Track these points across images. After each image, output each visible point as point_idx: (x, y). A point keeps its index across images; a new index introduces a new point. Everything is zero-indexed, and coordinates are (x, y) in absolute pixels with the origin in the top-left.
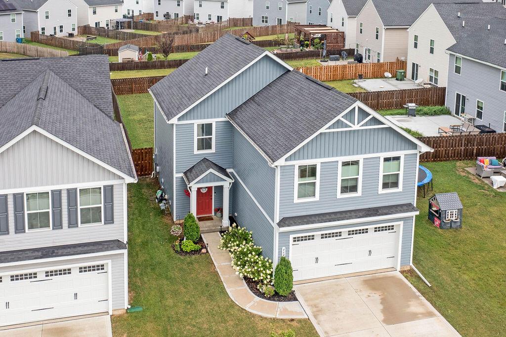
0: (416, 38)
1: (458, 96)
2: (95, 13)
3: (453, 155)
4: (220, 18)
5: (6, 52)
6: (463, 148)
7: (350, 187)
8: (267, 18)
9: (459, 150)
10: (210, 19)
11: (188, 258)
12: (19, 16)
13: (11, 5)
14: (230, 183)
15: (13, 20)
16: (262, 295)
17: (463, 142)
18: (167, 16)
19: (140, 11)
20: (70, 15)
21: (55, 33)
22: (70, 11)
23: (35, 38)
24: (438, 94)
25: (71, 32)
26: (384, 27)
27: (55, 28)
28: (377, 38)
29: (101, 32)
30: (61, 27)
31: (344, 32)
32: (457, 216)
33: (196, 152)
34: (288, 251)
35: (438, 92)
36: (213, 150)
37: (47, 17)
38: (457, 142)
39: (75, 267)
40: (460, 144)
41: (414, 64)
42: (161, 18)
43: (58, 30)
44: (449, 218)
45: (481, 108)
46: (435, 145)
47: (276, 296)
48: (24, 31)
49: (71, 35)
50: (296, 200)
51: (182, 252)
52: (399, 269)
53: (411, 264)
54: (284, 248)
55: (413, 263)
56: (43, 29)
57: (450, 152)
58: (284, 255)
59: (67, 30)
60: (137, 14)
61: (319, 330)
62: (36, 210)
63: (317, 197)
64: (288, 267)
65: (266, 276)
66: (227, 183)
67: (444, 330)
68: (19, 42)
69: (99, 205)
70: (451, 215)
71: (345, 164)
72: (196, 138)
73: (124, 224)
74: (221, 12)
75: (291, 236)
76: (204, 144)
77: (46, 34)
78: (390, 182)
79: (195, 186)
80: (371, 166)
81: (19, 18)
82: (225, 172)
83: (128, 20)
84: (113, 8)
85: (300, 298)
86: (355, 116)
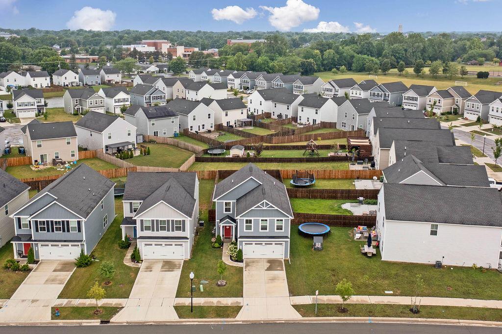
2: (227, 115)
4: (314, 121)
5: (167, 144)
7: (264, 228)
8: (345, 124)
10: (308, 121)
11: (215, 249)
12: (176, 119)
13: (172, 112)
15: (173, 122)
16: (232, 260)
18: (280, 116)
19: (262, 111)
20: (209, 117)
21: (199, 130)
22: (209, 115)
23: (185, 133)
25: (210, 128)
27: (199, 126)
29: (230, 129)
30: (203, 125)
32: (320, 245)
33: (224, 212)
36: (231, 212)
37: (194, 119)
39: (174, 244)
42: (275, 117)
43: (201, 127)
47: (237, 261)
48: (180, 127)
49: (209, 131)
50: (245, 231)
51: (214, 247)
52: (283, 259)
54: (241, 246)
55: (290, 257)
56: (191, 127)
58: (241, 248)
59: (207, 127)
60: (260, 113)
61: (244, 269)
62: (162, 225)
63: (252, 230)
64: (240, 251)
65: (235, 254)
66: (234, 225)
67: (282, 274)
68: (176, 136)
69: (181, 226)
70: (318, 245)
71: (262, 220)
72: (224, 207)
73: (188, 232)
74: (316, 117)
75: (243, 242)
76: (228, 210)
77: (193, 131)
78: (279, 228)
79: (221, 225)
80: (272, 222)
81: (176, 120)
82: (234, 221)
83: (250, 120)
84: (239, 111)
85: (244, 262)
86: (264, 205)
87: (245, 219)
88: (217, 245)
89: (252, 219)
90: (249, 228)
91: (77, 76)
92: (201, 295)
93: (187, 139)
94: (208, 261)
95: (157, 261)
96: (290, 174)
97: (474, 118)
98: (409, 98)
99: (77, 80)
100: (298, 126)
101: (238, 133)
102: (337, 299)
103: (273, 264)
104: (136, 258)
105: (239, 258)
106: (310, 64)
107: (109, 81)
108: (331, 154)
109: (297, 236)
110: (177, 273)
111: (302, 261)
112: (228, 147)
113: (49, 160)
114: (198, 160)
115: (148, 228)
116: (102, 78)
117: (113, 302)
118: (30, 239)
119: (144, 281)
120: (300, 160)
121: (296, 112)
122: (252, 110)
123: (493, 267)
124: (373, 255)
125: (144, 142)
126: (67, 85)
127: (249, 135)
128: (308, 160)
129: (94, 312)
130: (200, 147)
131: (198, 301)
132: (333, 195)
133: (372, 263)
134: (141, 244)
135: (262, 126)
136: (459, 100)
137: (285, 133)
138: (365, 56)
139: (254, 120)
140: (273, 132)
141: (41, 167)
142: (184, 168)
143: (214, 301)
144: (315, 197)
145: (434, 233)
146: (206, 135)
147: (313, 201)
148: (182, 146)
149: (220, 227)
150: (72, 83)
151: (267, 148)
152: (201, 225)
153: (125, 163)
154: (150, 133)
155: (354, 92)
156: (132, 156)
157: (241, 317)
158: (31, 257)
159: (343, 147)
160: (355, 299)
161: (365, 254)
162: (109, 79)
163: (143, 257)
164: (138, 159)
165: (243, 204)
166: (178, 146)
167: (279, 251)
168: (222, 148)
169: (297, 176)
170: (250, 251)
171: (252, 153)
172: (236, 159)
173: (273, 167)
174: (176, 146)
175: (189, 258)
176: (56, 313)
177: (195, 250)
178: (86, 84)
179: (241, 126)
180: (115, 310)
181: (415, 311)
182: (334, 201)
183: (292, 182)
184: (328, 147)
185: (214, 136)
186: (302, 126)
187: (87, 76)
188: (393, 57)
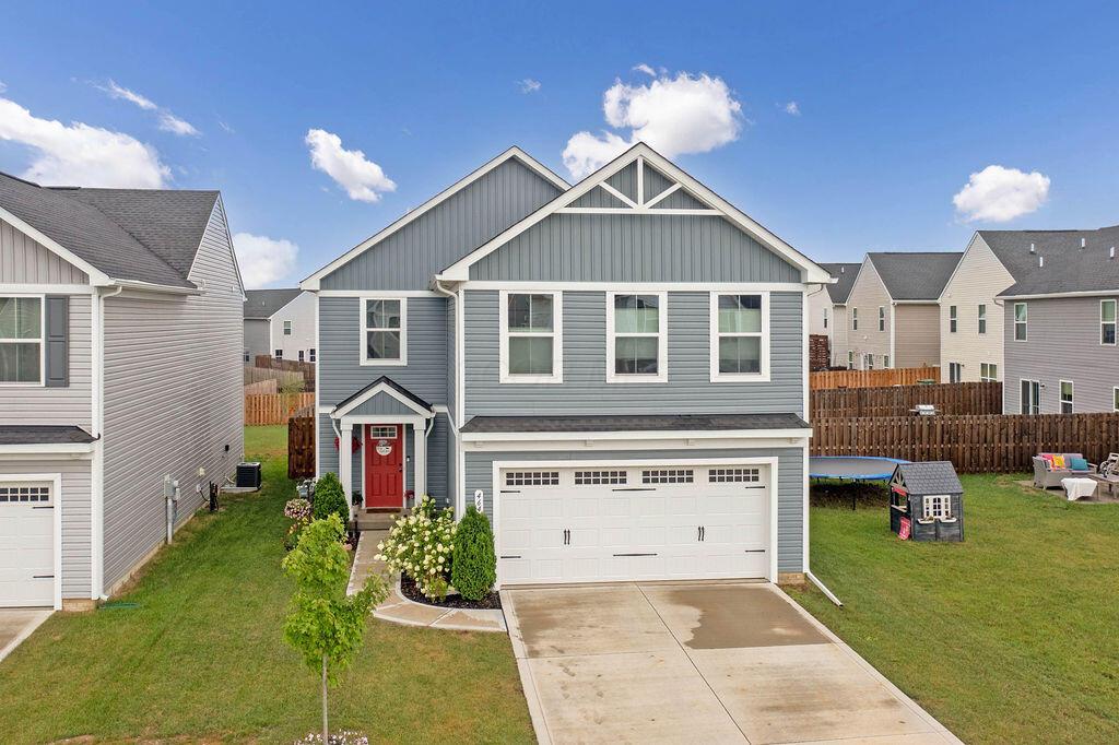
0: (953, 309)
1: (1025, 384)
3: (988, 460)
6: (1011, 445)
9: (1003, 450)
14: (428, 421)
17: (1011, 431)
24: (988, 397)
26: (892, 301)
28: (882, 329)
31: (827, 337)
32: (949, 510)
33: (364, 361)
34: (489, 501)
35: (988, 391)
36: (403, 361)
37: (287, 332)
38: (997, 429)
40: (1003, 437)
41: (952, 365)
44: (931, 514)
45: (1070, 398)
46: (946, 437)
47: (454, 601)
50: (505, 377)
52: (774, 578)
53: (806, 569)
54: (477, 492)
55: (812, 566)
56: (279, 352)
57: (982, 452)
58: (481, 509)
61: (519, 649)
63: (557, 376)
64: (477, 532)
71: (622, 301)
72: (364, 330)
75: (497, 465)
76: (382, 346)
78: (739, 356)
80: (689, 310)
85: (508, 606)
87: (506, 288)
89: (555, 289)
105: (466, 576)
175: (97, 592)
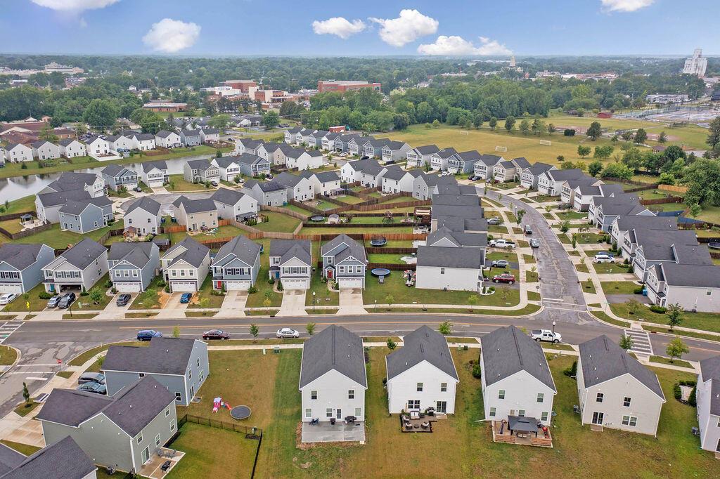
2: (324, 186)
4: (395, 190)
5: (279, 212)
7: (350, 271)
8: (419, 193)
10: (390, 190)
11: (323, 283)
13: (281, 186)
15: (282, 194)
16: (333, 289)
18: (368, 185)
19: (353, 180)
20: (310, 189)
21: (302, 199)
22: (310, 187)
23: (291, 202)
25: (311, 198)
27: (303, 196)
29: (327, 198)
30: (306, 195)
33: (328, 263)
39: (301, 280)
42: (364, 186)
47: (336, 289)
48: (287, 197)
49: (311, 200)
50: (340, 273)
58: (338, 282)
59: (309, 197)
60: (351, 182)
61: (340, 293)
62: (295, 270)
63: (344, 272)
64: (338, 284)
65: (334, 286)
66: (334, 270)
67: (360, 295)
68: (285, 204)
69: (304, 271)
70: (381, 281)
71: (349, 267)
72: (328, 260)
73: (309, 274)
74: (396, 187)
75: (339, 279)
76: (330, 261)
77: (298, 201)
78: (359, 271)
79: (326, 270)
80: (355, 268)
81: (284, 192)
82: (334, 268)
83: (343, 189)
84: (335, 182)
85: (340, 289)
86: (351, 258)
87: (340, 266)
88: (324, 281)
89: (344, 266)
90: (342, 271)
91: (179, 138)
92: (318, 305)
93: (294, 207)
94: (321, 289)
95: (292, 290)
96: (370, 237)
97: (527, 186)
98: (479, 167)
99: (179, 142)
100: (382, 194)
101: (334, 202)
102: (387, 306)
103: (355, 290)
104: (280, 288)
105: (337, 287)
106: (403, 119)
107: (209, 141)
108: (402, 221)
109: (370, 276)
110: (304, 296)
111: (372, 289)
112: (327, 215)
113: (198, 227)
114: (305, 226)
115: (287, 272)
116: (202, 139)
117: (274, 308)
118: (222, 279)
119: (287, 299)
120: (379, 226)
121: (381, 182)
122: (345, 179)
123: (474, 290)
124: (411, 285)
125: (261, 210)
126: (170, 147)
127: (342, 204)
128: (385, 226)
129: (266, 313)
130: (306, 215)
131: (317, 307)
132: (397, 251)
133: (411, 290)
134: (283, 281)
135: (353, 194)
136: (519, 169)
137: (371, 202)
138: (460, 109)
139: (346, 189)
140: (361, 201)
141: (195, 233)
142: (296, 232)
143: (325, 307)
144: (385, 253)
145: (443, 273)
146: (307, 204)
147: (383, 255)
148: (292, 214)
149: (325, 271)
150: (175, 144)
151: (356, 215)
152: (314, 270)
153: (252, 229)
154: (265, 204)
155: (435, 159)
156: (256, 223)
157: (338, 314)
158: (223, 289)
159: (411, 215)
160: (393, 306)
161: (407, 285)
162: (209, 139)
163: (284, 288)
164: (262, 225)
165: (338, 258)
166: (288, 214)
167: (359, 284)
168: (322, 216)
169: (374, 239)
170: (343, 284)
171: (344, 220)
172: (333, 225)
173: (359, 231)
174: (287, 214)
175: (309, 288)
176: (247, 313)
177: (313, 284)
178: (188, 145)
179: (336, 195)
180: (276, 312)
181: (425, 310)
182: (397, 255)
183: (371, 242)
184: (401, 215)
185: (314, 204)
186: (385, 195)
187: (188, 137)
188: (488, 110)
